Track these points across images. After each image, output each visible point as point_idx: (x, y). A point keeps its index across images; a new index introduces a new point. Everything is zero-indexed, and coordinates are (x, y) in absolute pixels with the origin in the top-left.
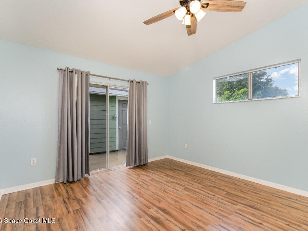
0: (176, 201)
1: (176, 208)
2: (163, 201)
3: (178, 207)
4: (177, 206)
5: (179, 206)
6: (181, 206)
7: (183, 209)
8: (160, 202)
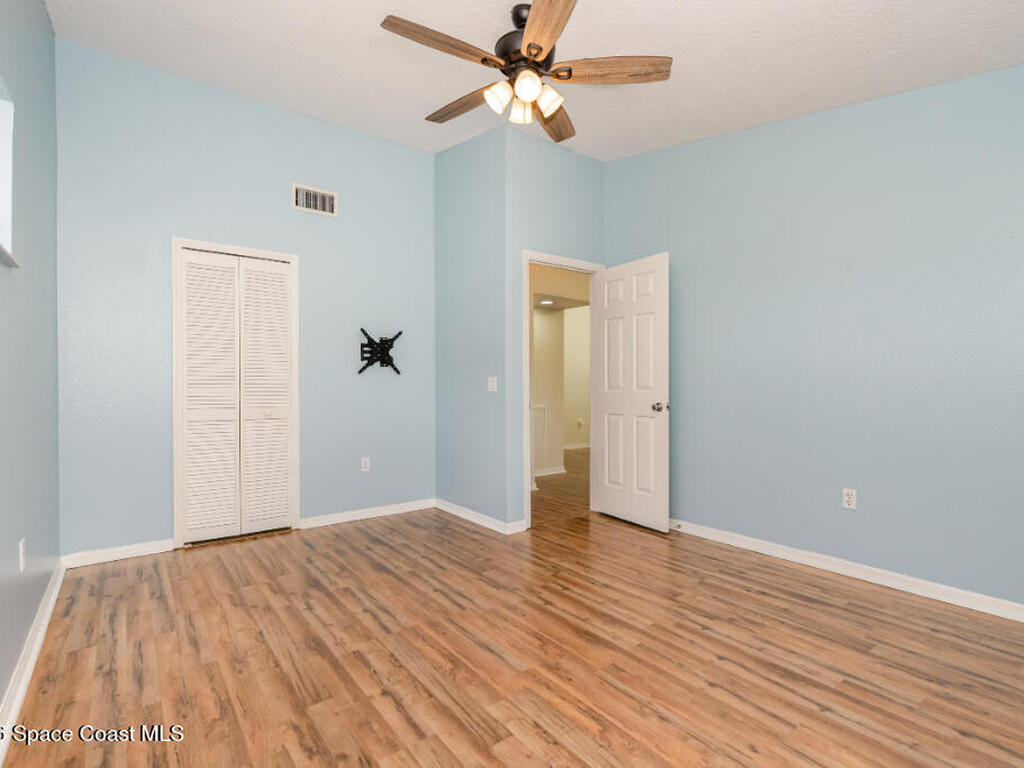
0: (554, 668)
1: (556, 646)
2: (603, 669)
3: (551, 650)
4: (553, 650)
5: (546, 653)
6: (542, 654)
7: (537, 643)
8: (613, 664)
